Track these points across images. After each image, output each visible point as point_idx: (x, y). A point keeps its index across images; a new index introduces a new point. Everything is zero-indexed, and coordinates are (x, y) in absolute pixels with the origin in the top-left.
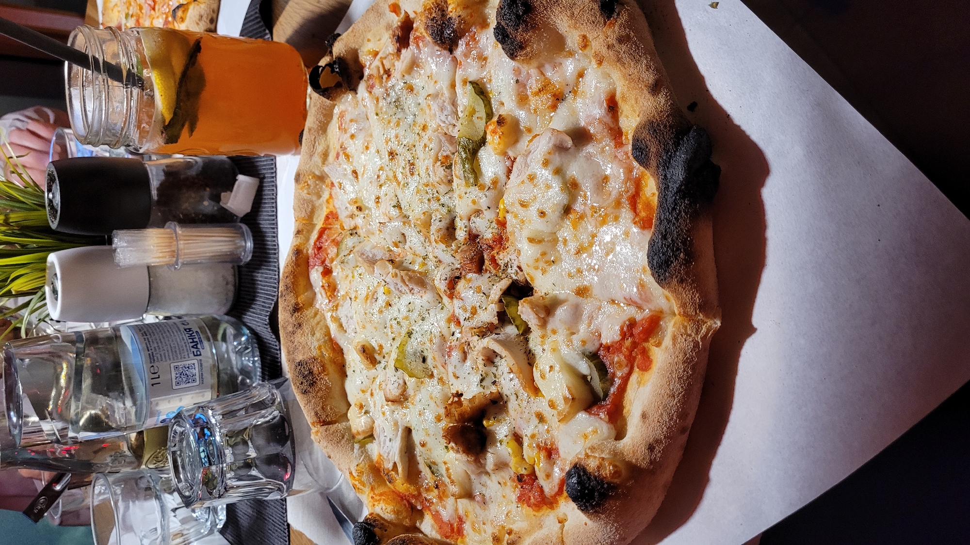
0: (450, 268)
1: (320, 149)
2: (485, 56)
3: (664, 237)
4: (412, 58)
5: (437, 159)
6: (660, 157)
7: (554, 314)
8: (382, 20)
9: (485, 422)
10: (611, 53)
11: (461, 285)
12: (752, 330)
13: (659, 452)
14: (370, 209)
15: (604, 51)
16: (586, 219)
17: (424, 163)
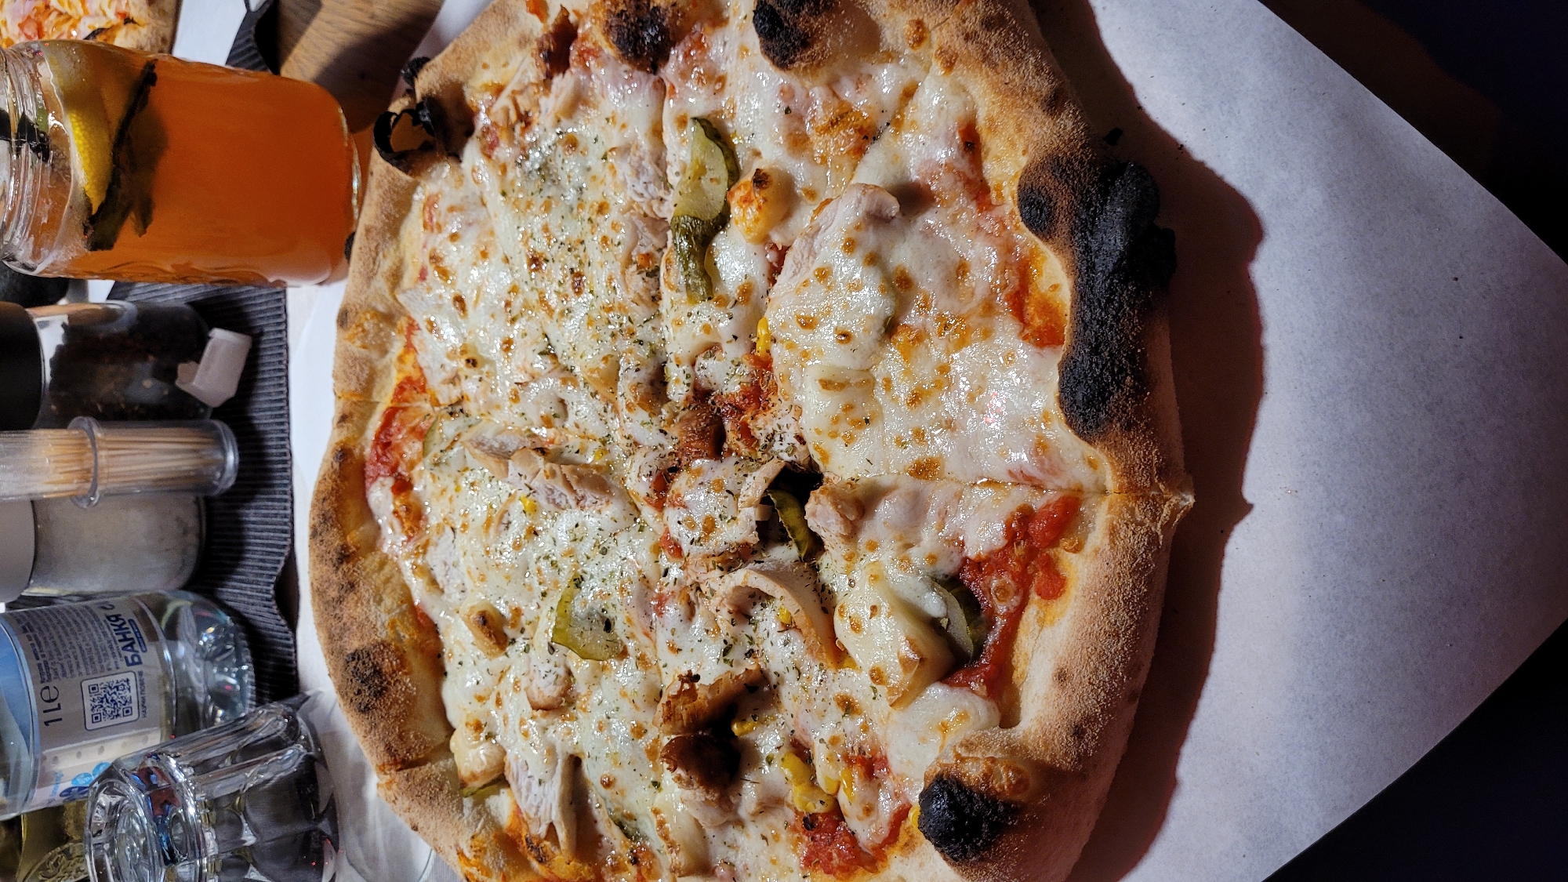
0: (656, 454)
1: (386, 265)
2: (721, 74)
3: (1095, 351)
4: (575, 88)
5: (629, 261)
6: (1075, 215)
7: (874, 514)
8: (511, 29)
9: (735, 728)
10: (971, 47)
11: (680, 483)
13: (1093, 737)
14: (492, 363)
15: (958, 44)
16: (927, 341)
17: (603, 270)
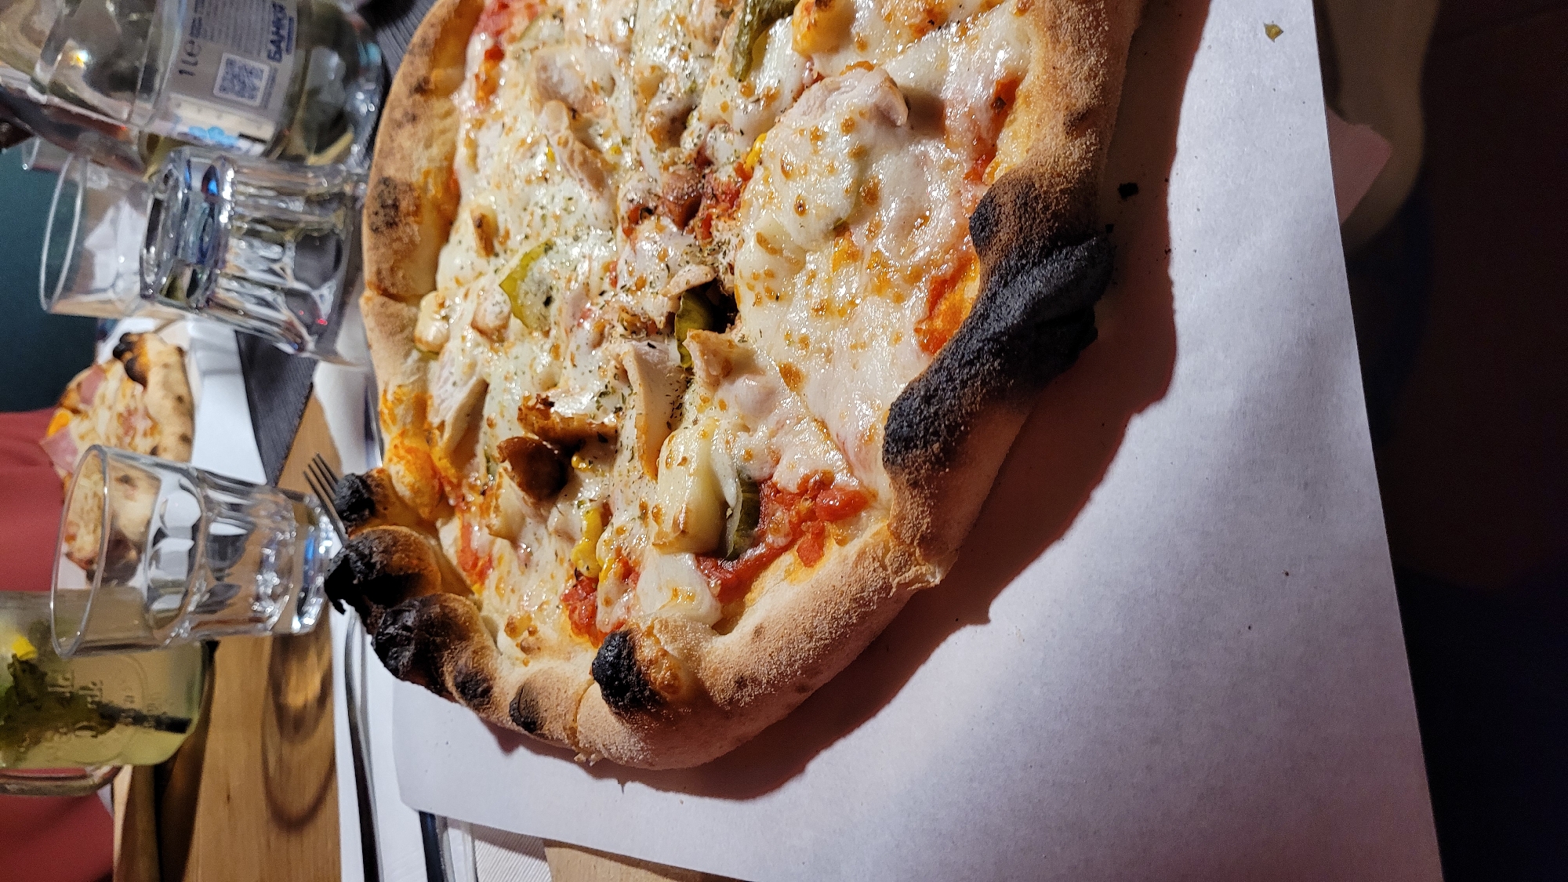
0: (647, 186)
3: (927, 399)
6: (1006, 256)
7: (733, 382)
9: (574, 459)
11: (647, 227)
12: (982, 618)
13: (750, 695)
16: (858, 264)
